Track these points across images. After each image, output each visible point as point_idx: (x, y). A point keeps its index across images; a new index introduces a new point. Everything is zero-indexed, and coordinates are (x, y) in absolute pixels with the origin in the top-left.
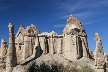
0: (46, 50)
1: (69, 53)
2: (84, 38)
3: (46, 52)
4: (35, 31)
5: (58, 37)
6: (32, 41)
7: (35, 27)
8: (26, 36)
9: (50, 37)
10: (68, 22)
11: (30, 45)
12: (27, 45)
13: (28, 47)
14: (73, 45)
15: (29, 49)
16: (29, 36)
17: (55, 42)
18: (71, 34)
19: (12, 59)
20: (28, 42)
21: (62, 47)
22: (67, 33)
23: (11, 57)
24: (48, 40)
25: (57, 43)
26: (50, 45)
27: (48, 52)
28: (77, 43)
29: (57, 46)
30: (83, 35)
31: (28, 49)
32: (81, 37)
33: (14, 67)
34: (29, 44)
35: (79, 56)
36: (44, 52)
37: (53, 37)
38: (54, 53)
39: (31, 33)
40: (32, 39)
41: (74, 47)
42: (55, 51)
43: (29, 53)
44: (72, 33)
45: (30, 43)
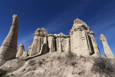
0: (53, 48)
1: (78, 49)
2: (92, 35)
3: (53, 50)
4: (44, 33)
5: (65, 37)
6: (40, 40)
7: (45, 30)
8: (36, 35)
9: (58, 37)
10: (75, 22)
11: (39, 43)
12: (36, 43)
13: (36, 44)
14: (82, 40)
15: (37, 47)
16: (39, 35)
17: (62, 41)
18: (79, 30)
19: (6, 50)
20: (37, 40)
21: (70, 45)
22: (75, 30)
23: (6, 47)
24: (57, 40)
25: (65, 42)
26: (58, 44)
27: (56, 50)
28: (86, 38)
29: (65, 45)
30: (91, 33)
31: (35, 46)
32: (89, 34)
33: (7, 60)
34: (37, 42)
35: (91, 52)
36: (51, 49)
37: (61, 37)
38: (62, 51)
39: (41, 33)
40: (41, 38)
41: (84, 42)
42: (63, 50)
43: (36, 50)
44: (81, 29)
45: (39, 41)
